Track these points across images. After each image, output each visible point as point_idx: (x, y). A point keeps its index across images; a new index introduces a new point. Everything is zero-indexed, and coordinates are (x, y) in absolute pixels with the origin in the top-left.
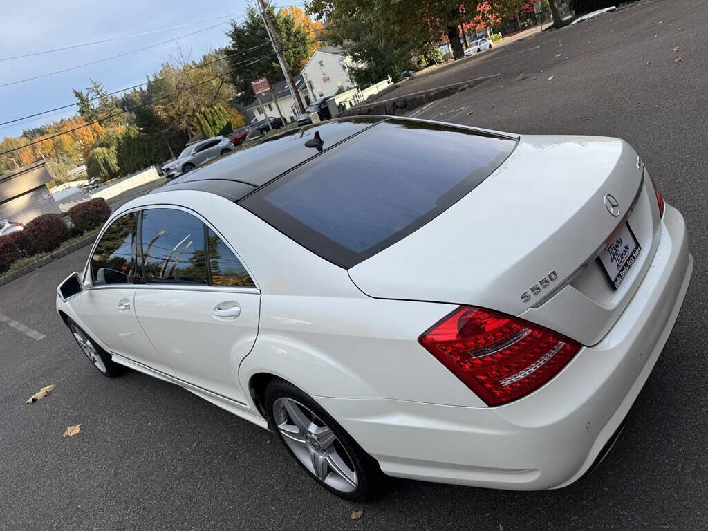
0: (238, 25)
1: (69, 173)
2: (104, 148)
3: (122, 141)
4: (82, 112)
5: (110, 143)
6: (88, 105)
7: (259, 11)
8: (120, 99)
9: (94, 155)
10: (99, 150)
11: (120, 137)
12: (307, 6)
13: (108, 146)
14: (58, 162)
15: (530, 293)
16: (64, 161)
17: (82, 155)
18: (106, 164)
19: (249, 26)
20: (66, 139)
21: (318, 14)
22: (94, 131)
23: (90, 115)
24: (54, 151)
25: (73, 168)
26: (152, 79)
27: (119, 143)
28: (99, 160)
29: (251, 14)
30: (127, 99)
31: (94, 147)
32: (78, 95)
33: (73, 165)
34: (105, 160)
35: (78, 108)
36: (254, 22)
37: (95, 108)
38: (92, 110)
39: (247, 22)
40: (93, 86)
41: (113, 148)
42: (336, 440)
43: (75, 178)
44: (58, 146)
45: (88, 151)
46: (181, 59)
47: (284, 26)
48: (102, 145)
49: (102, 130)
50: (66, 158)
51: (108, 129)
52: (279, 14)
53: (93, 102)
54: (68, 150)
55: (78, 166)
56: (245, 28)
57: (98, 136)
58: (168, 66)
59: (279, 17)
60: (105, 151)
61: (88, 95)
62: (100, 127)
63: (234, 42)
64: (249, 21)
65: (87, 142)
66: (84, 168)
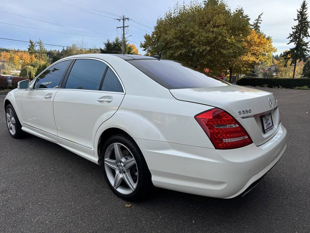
0: (110, 42)
1: (11, 71)
2: (32, 67)
3: (42, 67)
4: (29, 49)
5: (36, 66)
6: (33, 48)
7: (120, 40)
8: (48, 51)
9: (26, 68)
10: (30, 67)
11: (41, 65)
12: (142, 44)
13: (34, 67)
14: (9, 65)
15: (242, 112)
16: (11, 66)
17: (21, 66)
18: (30, 73)
19: (114, 44)
20: (17, 58)
21: (144, 48)
22: (31, 58)
23: (32, 52)
24: (9, 61)
25: (14, 70)
26: (65, 49)
27: (40, 67)
28: (28, 71)
29: (117, 40)
30: (51, 52)
31: (28, 65)
32: (31, 42)
33: (14, 69)
34: (30, 72)
35: (29, 47)
36: (117, 43)
37: (36, 50)
38: (34, 50)
39: (114, 42)
40: (39, 41)
41: (36, 69)
42: (135, 163)
43: (13, 74)
44: (11, 59)
45: (25, 66)
46: (82, 45)
47: (128, 49)
48: (32, 65)
49: (35, 60)
50: (13, 65)
51: (38, 60)
52: (128, 44)
53: (36, 47)
54: (15, 62)
55: (17, 70)
56: (112, 44)
57: (32, 61)
58: (75, 46)
59: (127, 45)
60: (32, 68)
61: (35, 43)
62: (34, 58)
63: (106, 47)
64: (115, 42)
65: (26, 62)
66: (20, 72)
